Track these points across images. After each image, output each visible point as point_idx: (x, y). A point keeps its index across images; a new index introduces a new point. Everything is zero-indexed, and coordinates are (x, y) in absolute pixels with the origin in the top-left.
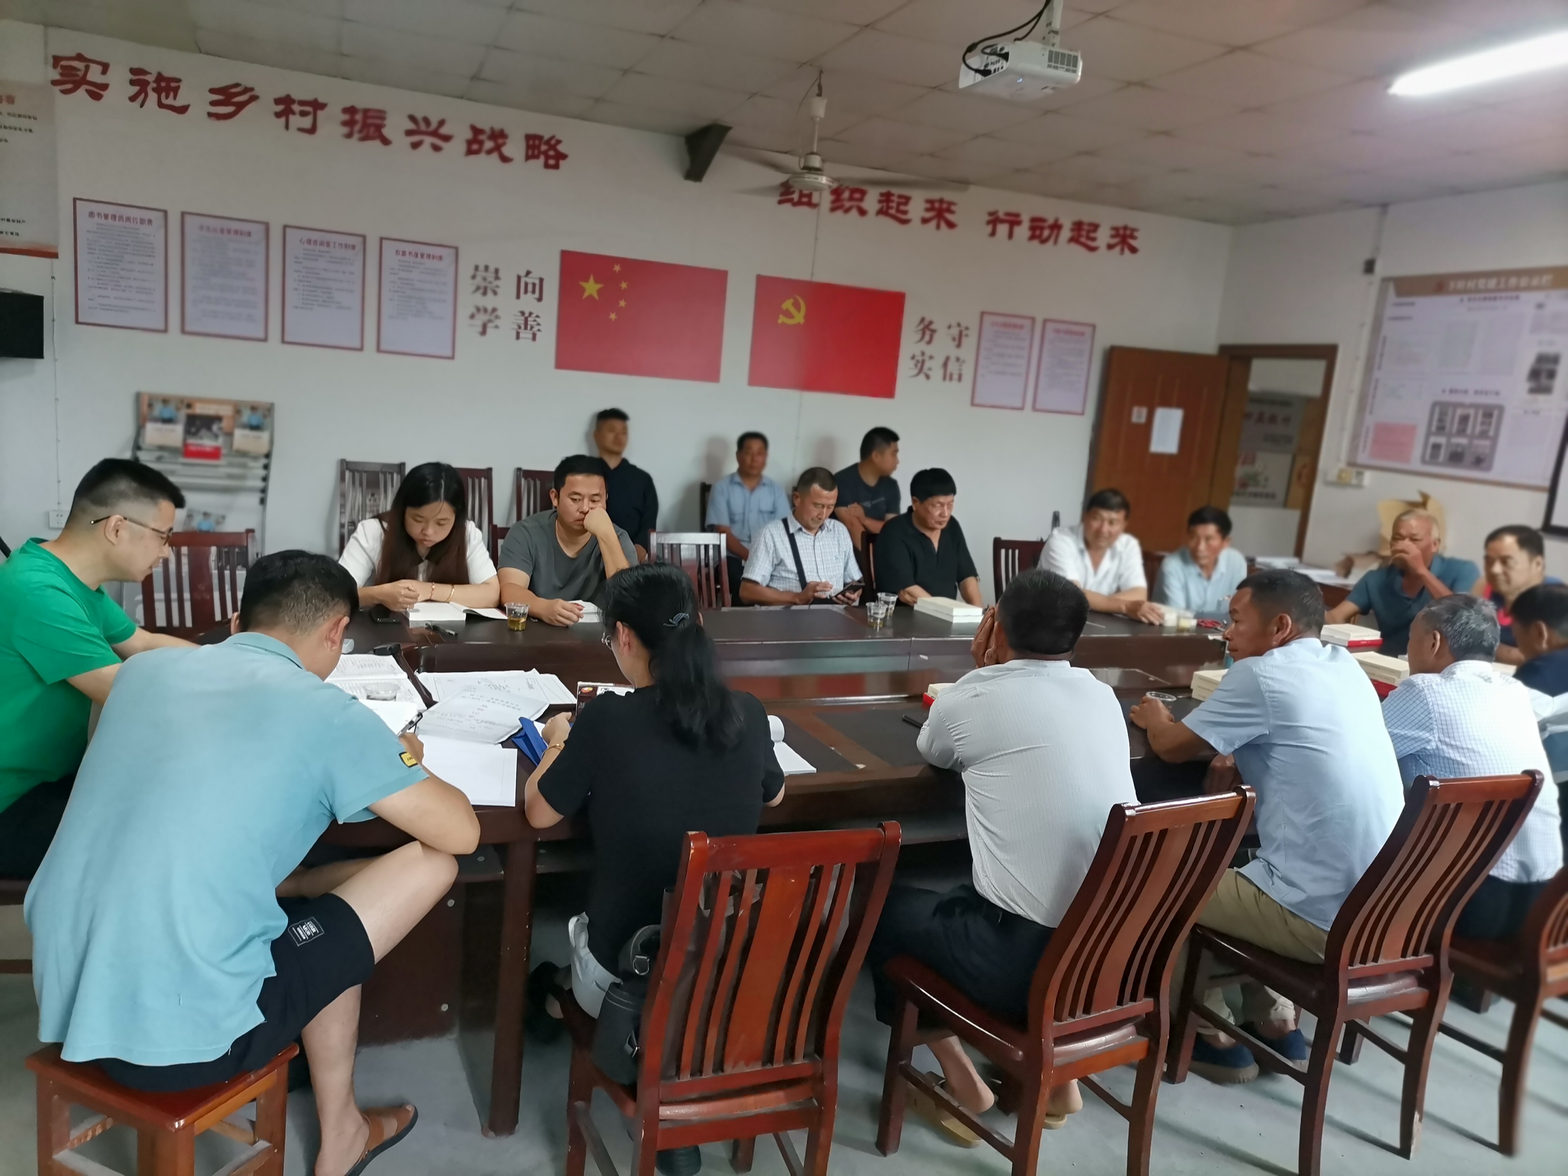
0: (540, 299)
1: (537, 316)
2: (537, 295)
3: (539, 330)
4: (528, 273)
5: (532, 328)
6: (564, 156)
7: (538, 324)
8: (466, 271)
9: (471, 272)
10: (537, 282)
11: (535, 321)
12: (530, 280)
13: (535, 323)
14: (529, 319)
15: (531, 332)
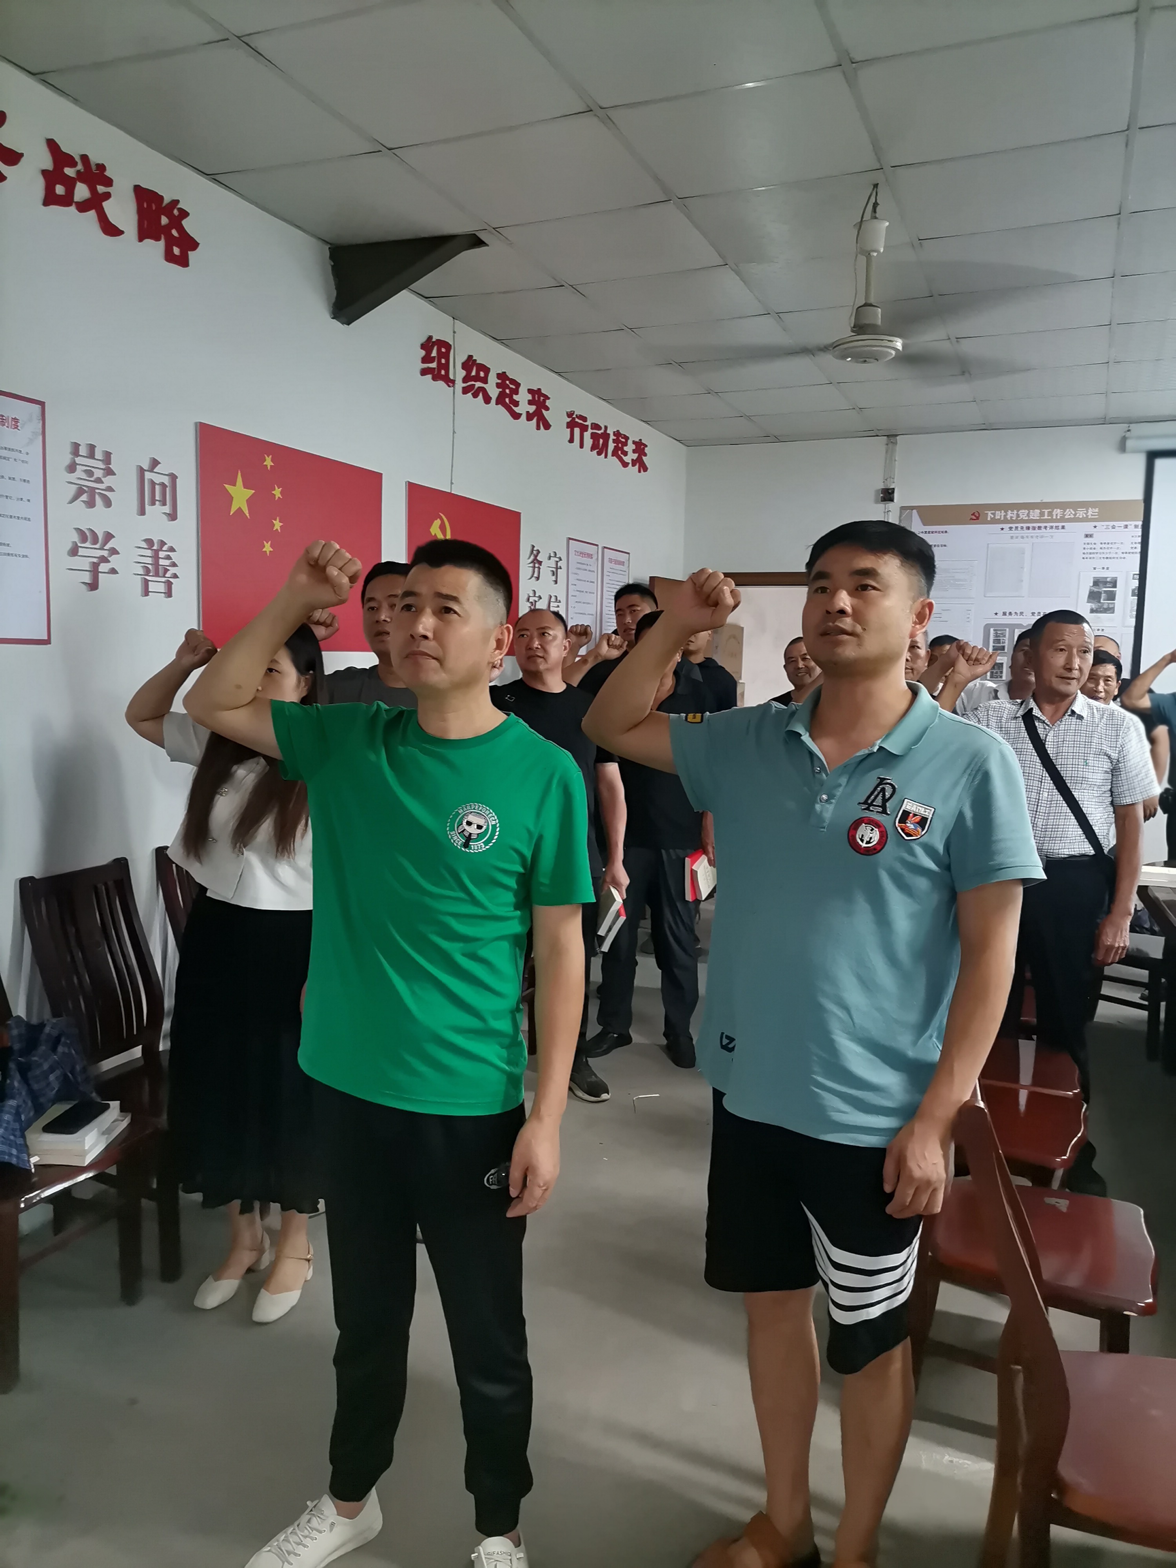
0: (173, 516)
1: (172, 549)
2: (167, 509)
3: (175, 576)
4: (155, 463)
5: (166, 571)
6: (194, 245)
7: (174, 565)
8: (60, 457)
9: (67, 459)
10: (166, 480)
11: (168, 558)
12: (158, 479)
13: (167, 562)
14: (162, 554)
15: (163, 579)
